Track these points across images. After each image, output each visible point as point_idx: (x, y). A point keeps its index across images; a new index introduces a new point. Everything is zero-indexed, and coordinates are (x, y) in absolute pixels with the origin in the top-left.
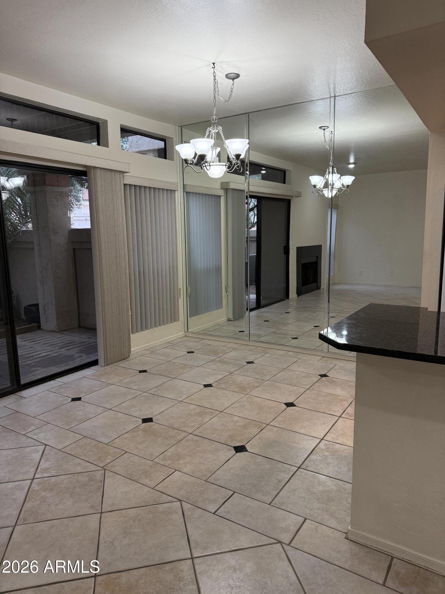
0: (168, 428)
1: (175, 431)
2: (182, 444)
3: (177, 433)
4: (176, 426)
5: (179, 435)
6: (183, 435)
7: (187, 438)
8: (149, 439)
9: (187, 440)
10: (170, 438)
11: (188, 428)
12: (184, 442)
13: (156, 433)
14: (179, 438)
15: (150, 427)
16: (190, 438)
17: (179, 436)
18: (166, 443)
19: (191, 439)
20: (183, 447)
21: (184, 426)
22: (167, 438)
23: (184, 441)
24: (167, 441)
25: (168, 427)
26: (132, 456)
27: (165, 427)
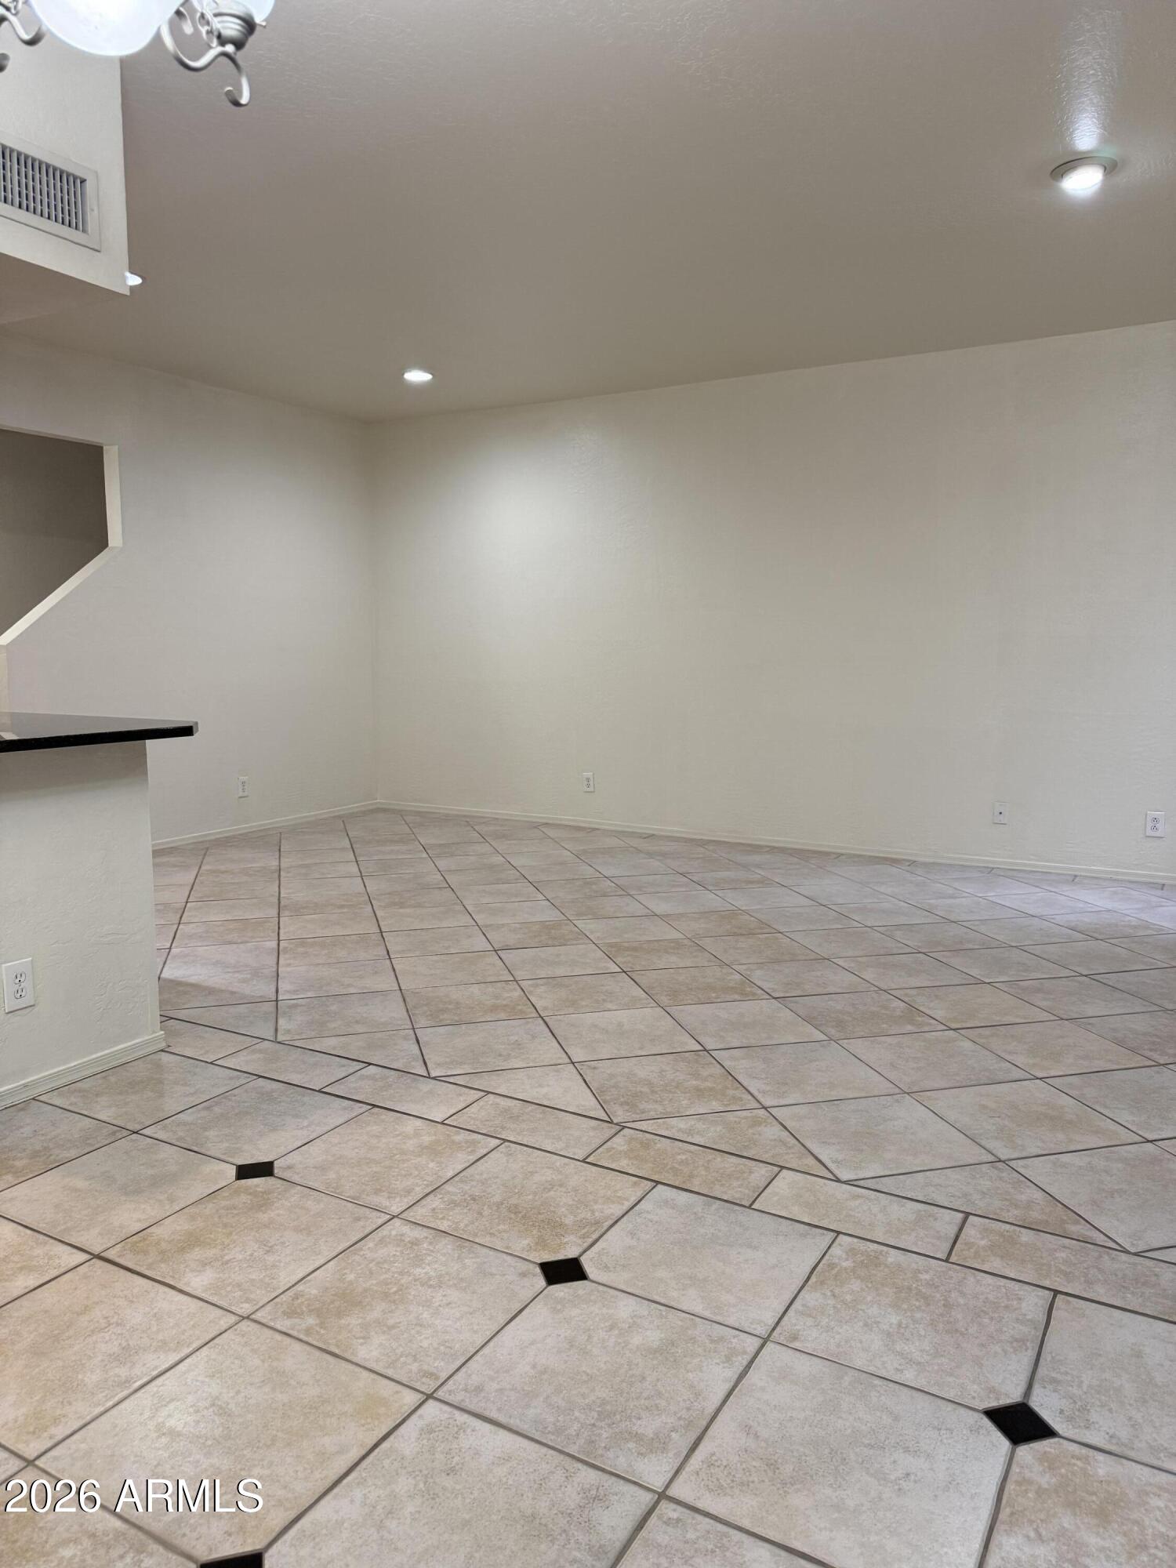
0: (476, 1235)
1: (449, 1223)
2: (425, 1182)
3: (441, 1216)
4: (446, 1245)
5: (434, 1209)
6: (419, 1213)
7: (410, 1200)
8: (530, 1197)
9: (409, 1193)
10: (465, 1200)
11: (402, 1235)
12: (417, 1189)
13: (513, 1216)
14: (434, 1202)
15: (541, 1243)
16: (398, 1199)
17: (434, 1206)
18: (474, 1183)
19: (395, 1197)
20: (423, 1172)
21: (415, 1243)
22: (474, 1199)
23: (419, 1191)
24: (473, 1189)
25: (477, 1240)
26: (561, 1150)
27: (486, 1240)
